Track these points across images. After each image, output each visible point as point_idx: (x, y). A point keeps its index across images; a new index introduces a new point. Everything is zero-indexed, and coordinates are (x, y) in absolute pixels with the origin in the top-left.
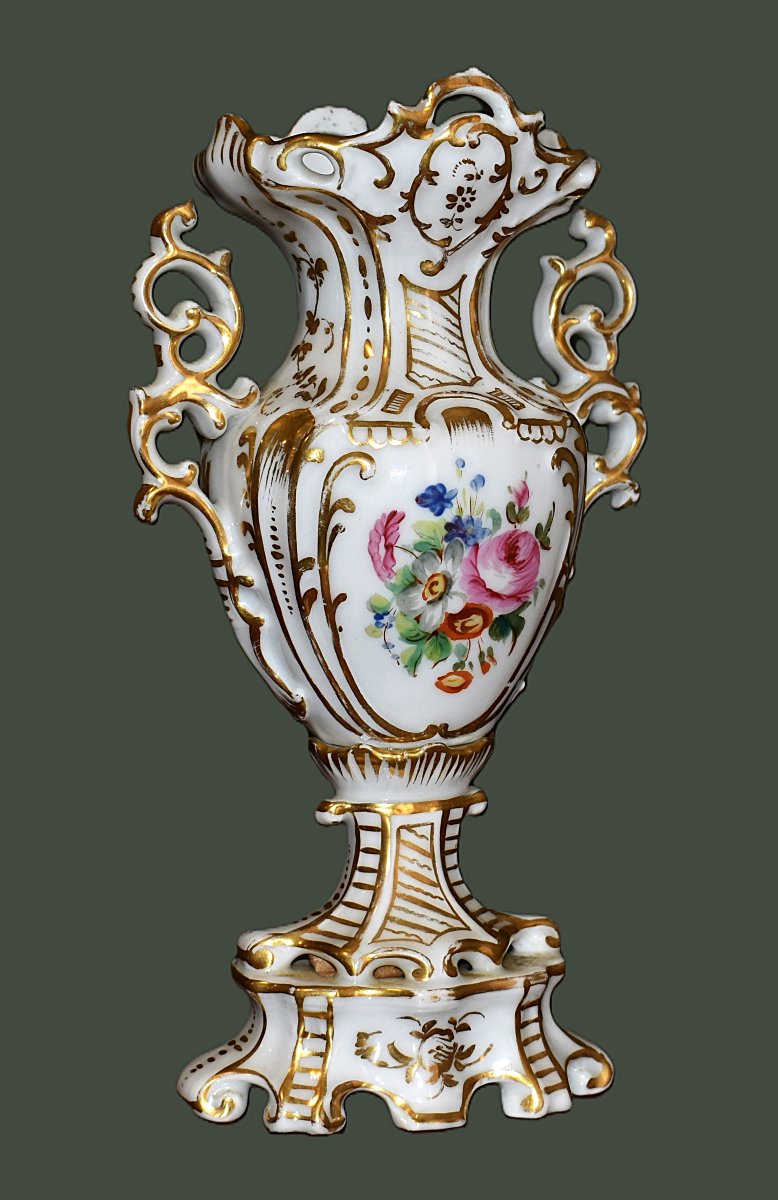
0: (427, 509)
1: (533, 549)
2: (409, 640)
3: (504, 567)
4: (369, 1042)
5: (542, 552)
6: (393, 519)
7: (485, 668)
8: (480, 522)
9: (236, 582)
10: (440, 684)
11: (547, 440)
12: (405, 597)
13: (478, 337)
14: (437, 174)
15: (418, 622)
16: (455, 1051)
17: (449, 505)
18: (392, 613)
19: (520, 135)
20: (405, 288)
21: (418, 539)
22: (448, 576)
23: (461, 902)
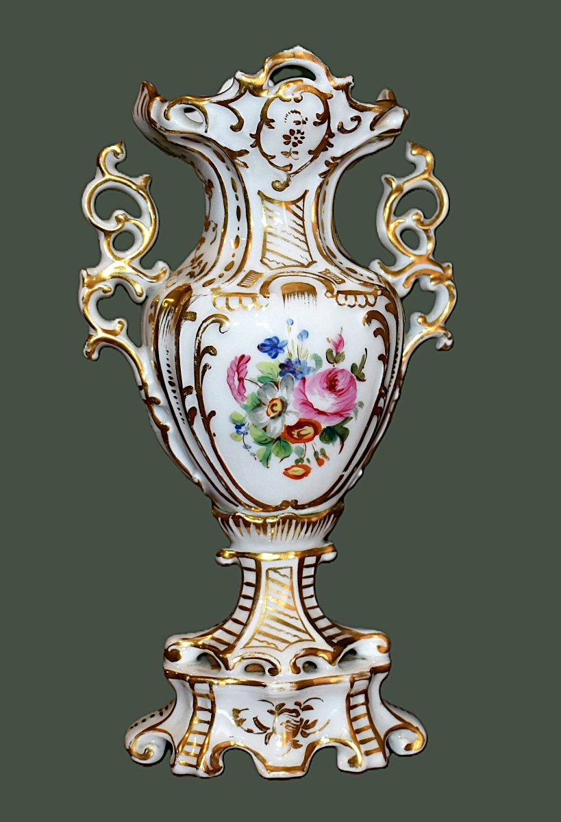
0: (266, 354)
1: (350, 381)
2: (261, 443)
3: (327, 394)
4: (242, 715)
5: (358, 382)
6: (242, 360)
7: (320, 463)
8: (305, 362)
9: (151, 401)
10: (286, 472)
11: (360, 305)
12: (254, 414)
13: (317, 233)
14: (273, 121)
15: (265, 431)
16: (301, 724)
17: (282, 351)
18: (246, 425)
19: (335, 92)
20: (262, 200)
21: (260, 374)
22: (284, 400)
23: (312, 622)
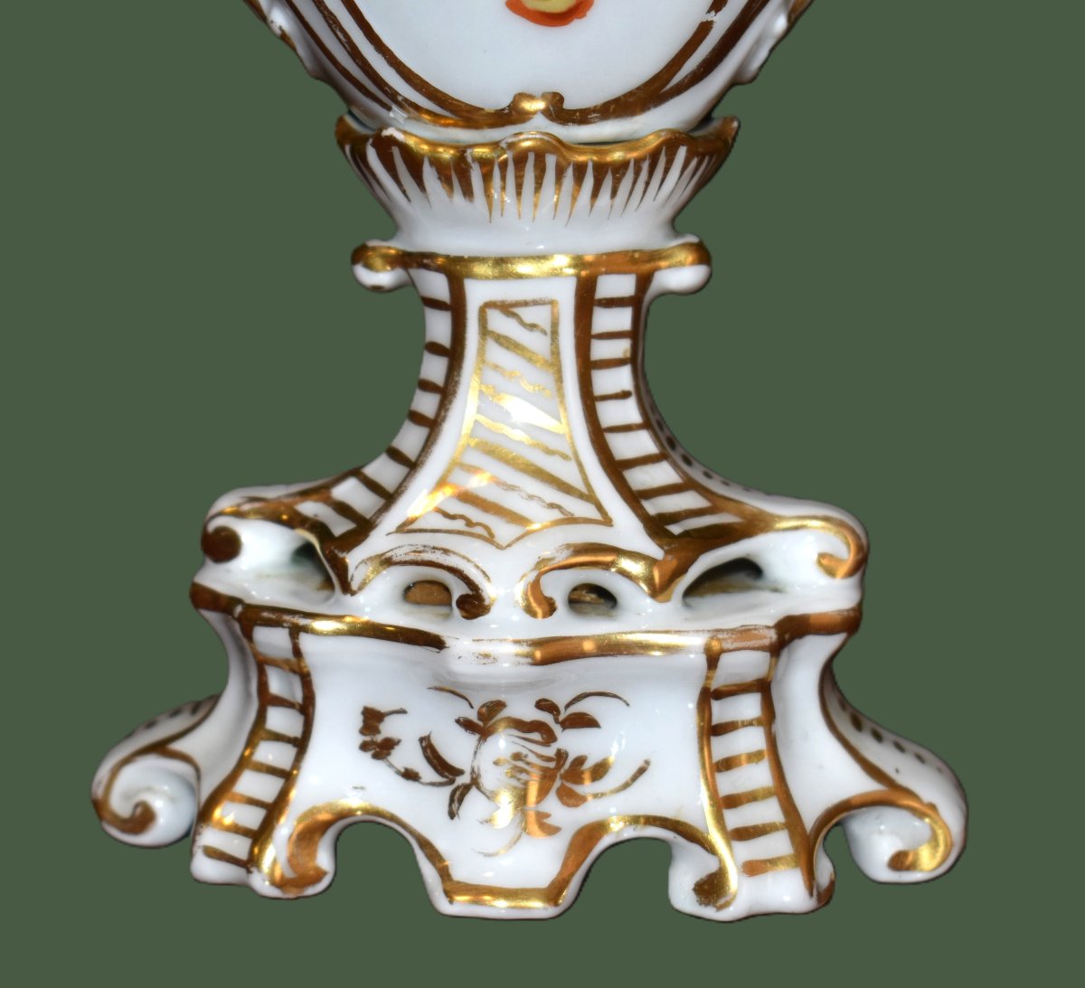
4: (389, 729)
10: (518, 5)
16: (559, 767)
23: (616, 469)
